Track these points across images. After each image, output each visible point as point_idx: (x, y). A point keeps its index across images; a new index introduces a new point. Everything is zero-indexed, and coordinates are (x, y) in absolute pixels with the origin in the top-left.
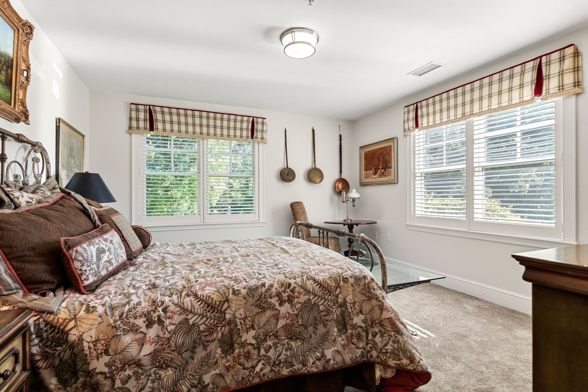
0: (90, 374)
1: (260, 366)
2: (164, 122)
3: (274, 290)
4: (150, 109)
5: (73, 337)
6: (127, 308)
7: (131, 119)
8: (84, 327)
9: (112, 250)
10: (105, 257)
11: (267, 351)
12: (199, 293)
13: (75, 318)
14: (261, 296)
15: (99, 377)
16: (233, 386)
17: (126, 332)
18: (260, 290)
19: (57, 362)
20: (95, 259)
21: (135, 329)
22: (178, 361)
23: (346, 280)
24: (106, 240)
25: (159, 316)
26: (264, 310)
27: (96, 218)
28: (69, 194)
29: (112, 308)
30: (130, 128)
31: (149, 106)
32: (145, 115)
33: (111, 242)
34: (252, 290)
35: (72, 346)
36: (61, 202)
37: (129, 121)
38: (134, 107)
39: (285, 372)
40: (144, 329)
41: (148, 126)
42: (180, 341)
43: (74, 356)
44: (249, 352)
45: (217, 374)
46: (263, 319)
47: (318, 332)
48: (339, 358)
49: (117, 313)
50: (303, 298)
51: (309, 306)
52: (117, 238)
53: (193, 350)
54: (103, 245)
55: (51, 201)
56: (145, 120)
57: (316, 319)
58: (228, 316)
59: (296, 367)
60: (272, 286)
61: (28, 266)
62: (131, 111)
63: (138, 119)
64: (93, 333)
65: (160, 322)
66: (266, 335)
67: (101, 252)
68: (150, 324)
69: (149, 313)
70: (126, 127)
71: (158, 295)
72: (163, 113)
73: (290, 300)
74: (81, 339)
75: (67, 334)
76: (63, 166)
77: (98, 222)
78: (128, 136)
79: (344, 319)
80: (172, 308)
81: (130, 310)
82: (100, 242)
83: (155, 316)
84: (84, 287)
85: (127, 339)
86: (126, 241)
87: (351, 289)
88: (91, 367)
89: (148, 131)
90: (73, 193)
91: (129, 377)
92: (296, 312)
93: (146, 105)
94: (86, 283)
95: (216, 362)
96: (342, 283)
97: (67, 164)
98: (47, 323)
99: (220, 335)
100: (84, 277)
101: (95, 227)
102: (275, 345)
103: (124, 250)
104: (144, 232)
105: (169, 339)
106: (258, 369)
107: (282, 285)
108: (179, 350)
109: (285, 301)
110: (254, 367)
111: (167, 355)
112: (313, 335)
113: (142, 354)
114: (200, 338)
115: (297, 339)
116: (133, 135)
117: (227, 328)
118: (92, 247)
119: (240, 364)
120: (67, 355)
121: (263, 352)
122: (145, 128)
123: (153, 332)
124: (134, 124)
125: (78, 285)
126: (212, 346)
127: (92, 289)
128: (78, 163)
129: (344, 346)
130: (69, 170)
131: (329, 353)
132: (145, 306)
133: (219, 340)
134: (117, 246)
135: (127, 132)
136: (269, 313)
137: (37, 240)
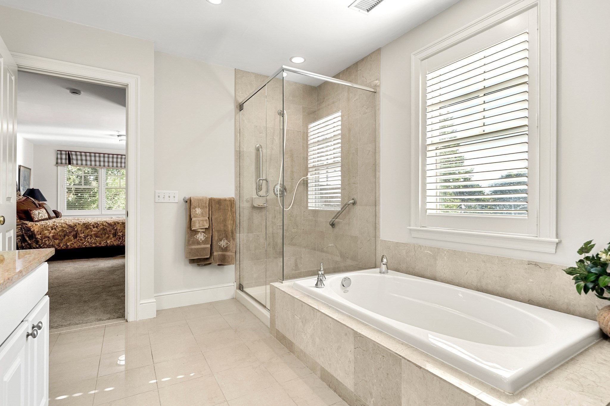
0: (36, 238)
1: (85, 243)
2: (77, 160)
3: (92, 224)
4: (68, 153)
5: (32, 230)
6: (46, 225)
7: (57, 159)
8: (35, 228)
9: (43, 213)
10: (41, 215)
11: (88, 239)
12: (68, 224)
13: (32, 226)
14: (87, 225)
15: (39, 239)
16: (77, 247)
17: (45, 230)
18: (87, 224)
19: (28, 235)
20: (37, 215)
21: (48, 230)
22: (60, 238)
23: (118, 223)
24: (41, 211)
25: (55, 228)
26: (88, 229)
27: (38, 205)
28: (28, 197)
29: (42, 225)
30: (57, 163)
31: (68, 151)
32: (66, 157)
33: (43, 211)
34: (84, 224)
35: (32, 232)
36: (26, 200)
37: (56, 159)
38: (59, 152)
39: (94, 245)
40: (51, 230)
41: (68, 162)
42: (61, 234)
43: (32, 234)
44: (82, 239)
45: (72, 243)
46: (87, 231)
47: (106, 236)
48: (112, 243)
49: (43, 226)
50: (101, 227)
51: (104, 229)
52: (45, 211)
53: (64, 236)
54: (40, 211)
55: (23, 200)
56: (66, 159)
57: (105, 233)
58: (75, 230)
59: (98, 244)
60: (91, 223)
61: (20, 214)
62: (57, 154)
63: (61, 159)
64: (37, 229)
65: (55, 229)
66: (88, 235)
67: (39, 213)
68: (52, 229)
69: (52, 227)
70: (55, 163)
71: (55, 224)
72: (76, 155)
73: (97, 227)
74: (34, 230)
75: (31, 229)
76: (21, 185)
77: (38, 206)
78: (55, 167)
79: (116, 234)
80: (59, 226)
81: (47, 226)
82: (39, 211)
83: (54, 228)
84: (35, 221)
85: (46, 232)
86: (48, 213)
87: (120, 226)
88: (37, 237)
89: (67, 165)
90: (29, 197)
91: (46, 240)
92: (98, 230)
93: (66, 151)
94: (35, 220)
95: (71, 240)
96: (117, 224)
97: (23, 184)
98: (26, 226)
99: (73, 234)
100: (34, 218)
101: (37, 207)
102: (91, 238)
103: (47, 214)
104: (57, 212)
105: (57, 233)
106: (84, 244)
107: (95, 223)
108: (60, 236)
109: (95, 227)
110: (83, 243)
111: (57, 237)
112: (104, 237)
113: (50, 235)
114: (67, 234)
115: (98, 237)
116: (59, 167)
117: (75, 232)
118: (37, 212)
119: (79, 242)
120: (31, 233)
121: (86, 239)
122: (66, 163)
123: (53, 231)
124: (59, 161)
125: (33, 220)
126: (70, 236)
127: (36, 221)
128: (28, 183)
129: (114, 240)
130: (24, 187)
131: (108, 242)
132: (51, 225)
133: (73, 235)
134: (44, 213)
135: (55, 165)
136: (89, 230)
137: (22, 209)
